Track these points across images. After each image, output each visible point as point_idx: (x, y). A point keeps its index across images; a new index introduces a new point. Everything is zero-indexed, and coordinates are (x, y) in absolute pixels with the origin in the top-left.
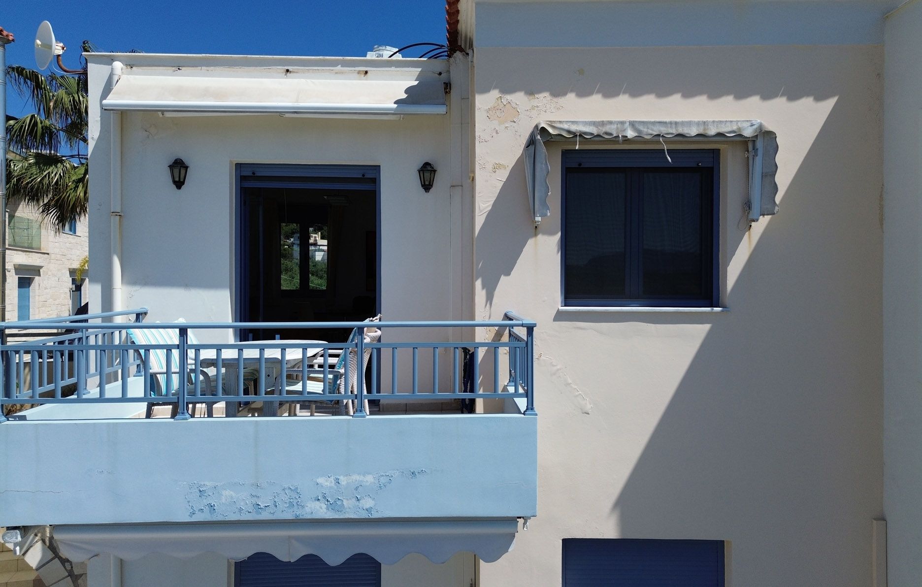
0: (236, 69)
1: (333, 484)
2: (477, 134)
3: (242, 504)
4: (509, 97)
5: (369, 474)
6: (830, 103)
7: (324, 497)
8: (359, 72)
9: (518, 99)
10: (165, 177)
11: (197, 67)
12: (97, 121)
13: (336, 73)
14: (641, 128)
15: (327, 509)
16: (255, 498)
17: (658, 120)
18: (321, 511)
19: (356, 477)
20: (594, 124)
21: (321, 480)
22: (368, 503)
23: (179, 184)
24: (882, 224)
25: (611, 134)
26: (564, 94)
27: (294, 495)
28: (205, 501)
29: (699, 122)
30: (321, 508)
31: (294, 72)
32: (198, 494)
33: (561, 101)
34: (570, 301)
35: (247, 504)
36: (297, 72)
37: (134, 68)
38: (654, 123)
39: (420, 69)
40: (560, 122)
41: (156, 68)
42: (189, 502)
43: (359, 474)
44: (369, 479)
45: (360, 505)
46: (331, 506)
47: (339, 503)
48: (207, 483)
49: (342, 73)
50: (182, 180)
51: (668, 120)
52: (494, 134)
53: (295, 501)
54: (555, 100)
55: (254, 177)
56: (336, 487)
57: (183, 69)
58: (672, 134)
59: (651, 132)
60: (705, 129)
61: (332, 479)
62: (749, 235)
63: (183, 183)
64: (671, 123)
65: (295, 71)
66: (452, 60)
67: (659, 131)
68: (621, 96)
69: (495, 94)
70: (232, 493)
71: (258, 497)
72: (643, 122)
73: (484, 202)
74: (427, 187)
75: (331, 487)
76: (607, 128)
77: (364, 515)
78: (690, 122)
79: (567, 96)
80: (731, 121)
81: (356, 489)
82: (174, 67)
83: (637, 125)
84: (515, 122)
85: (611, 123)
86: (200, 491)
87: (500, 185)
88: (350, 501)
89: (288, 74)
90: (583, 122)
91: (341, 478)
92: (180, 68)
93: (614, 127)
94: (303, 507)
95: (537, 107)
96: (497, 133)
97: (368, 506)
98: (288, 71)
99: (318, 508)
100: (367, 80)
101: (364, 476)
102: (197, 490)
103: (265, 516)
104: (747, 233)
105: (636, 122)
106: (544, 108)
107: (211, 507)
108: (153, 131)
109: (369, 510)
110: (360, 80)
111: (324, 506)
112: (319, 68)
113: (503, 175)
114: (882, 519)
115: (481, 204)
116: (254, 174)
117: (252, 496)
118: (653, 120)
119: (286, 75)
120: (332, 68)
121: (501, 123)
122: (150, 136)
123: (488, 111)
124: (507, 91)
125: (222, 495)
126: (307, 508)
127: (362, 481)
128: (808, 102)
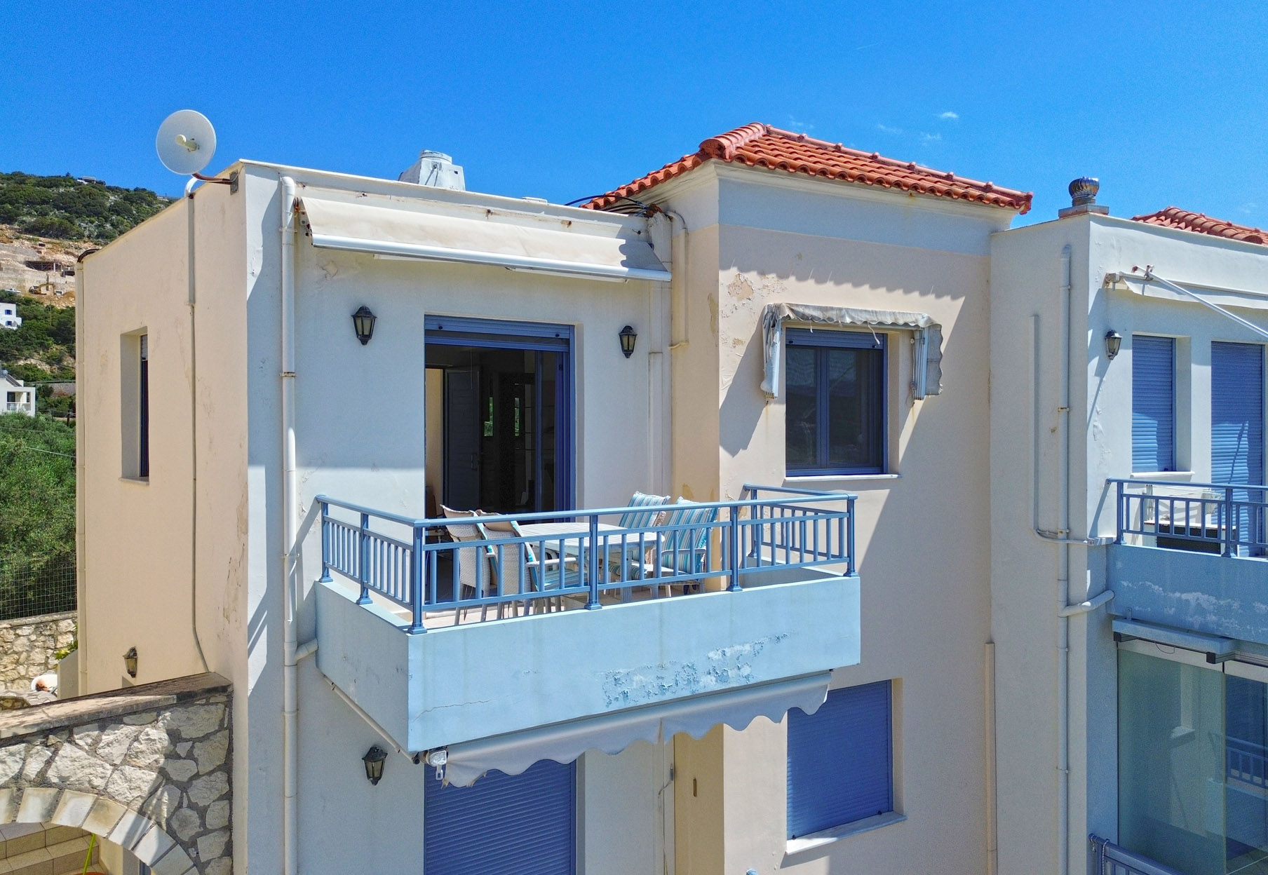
0: (432, 202)
1: (720, 657)
2: (720, 309)
3: (650, 687)
4: (746, 275)
5: (747, 643)
6: (962, 300)
7: (714, 670)
8: (563, 222)
9: (752, 276)
10: (346, 329)
11: (386, 195)
12: (258, 251)
13: (540, 220)
14: (853, 315)
15: (716, 681)
16: (660, 680)
17: (864, 309)
18: (709, 683)
19: (737, 648)
20: (821, 309)
21: (711, 654)
22: (746, 671)
23: (364, 338)
24: (989, 402)
25: (833, 320)
26: (788, 277)
27: (691, 671)
28: (619, 689)
30: (712, 681)
31: (495, 214)
32: (614, 683)
33: (785, 282)
35: (654, 687)
36: (498, 215)
37: (307, 188)
38: (861, 311)
39: (621, 226)
41: (335, 190)
42: (605, 692)
43: (740, 644)
44: (747, 647)
45: (741, 674)
46: (721, 678)
47: (725, 674)
48: (621, 671)
49: (545, 220)
50: (366, 333)
51: (870, 309)
52: (734, 309)
53: (692, 677)
54: (781, 281)
55: (440, 331)
56: (722, 659)
57: (368, 195)
58: (875, 321)
59: (860, 319)
60: (896, 319)
61: (719, 652)
62: (913, 411)
63: (369, 336)
64: (872, 312)
65: (497, 212)
66: (651, 220)
67: (866, 318)
68: (828, 283)
69: (734, 271)
70: (642, 677)
71: (662, 678)
72: (854, 310)
73: (726, 379)
74: (628, 352)
75: (719, 660)
76: (830, 314)
77: (743, 682)
78: (885, 312)
79: (790, 279)
80: (910, 314)
81: (738, 659)
82: (358, 191)
83: (850, 312)
84: (750, 299)
85: (832, 309)
86: (615, 679)
87: (738, 360)
88: (733, 671)
89: (490, 215)
90: (813, 306)
91: (726, 650)
92: (365, 194)
93: (834, 312)
94: (698, 682)
95: (767, 286)
96: (736, 309)
97: (746, 674)
98: (489, 211)
99: (709, 681)
100: (570, 232)
101: (743, 646)
102: (613, 679)
103: (668, 696)
104: (911, 409)
105: (850, 309)
106: (772, 289)
107: (625, 694)
108: (331, 269)
109: (747, 677)
110: (564, 231)
111: (714, 679)
112: (522, 212)
113: (741, 351)
114: (991, 642)
115: (724, 379)
116: (441, 328)
117: (658, 678)
118: (860, 309)
119: (487, 216)
120: (535, 214)
121: (740, 299)
122: (328, 275)
123: (729, 287)
124: (743, 269)
125: (633, 681)
126: (701, 683)
127: (742, 651)
128: (947, 298)
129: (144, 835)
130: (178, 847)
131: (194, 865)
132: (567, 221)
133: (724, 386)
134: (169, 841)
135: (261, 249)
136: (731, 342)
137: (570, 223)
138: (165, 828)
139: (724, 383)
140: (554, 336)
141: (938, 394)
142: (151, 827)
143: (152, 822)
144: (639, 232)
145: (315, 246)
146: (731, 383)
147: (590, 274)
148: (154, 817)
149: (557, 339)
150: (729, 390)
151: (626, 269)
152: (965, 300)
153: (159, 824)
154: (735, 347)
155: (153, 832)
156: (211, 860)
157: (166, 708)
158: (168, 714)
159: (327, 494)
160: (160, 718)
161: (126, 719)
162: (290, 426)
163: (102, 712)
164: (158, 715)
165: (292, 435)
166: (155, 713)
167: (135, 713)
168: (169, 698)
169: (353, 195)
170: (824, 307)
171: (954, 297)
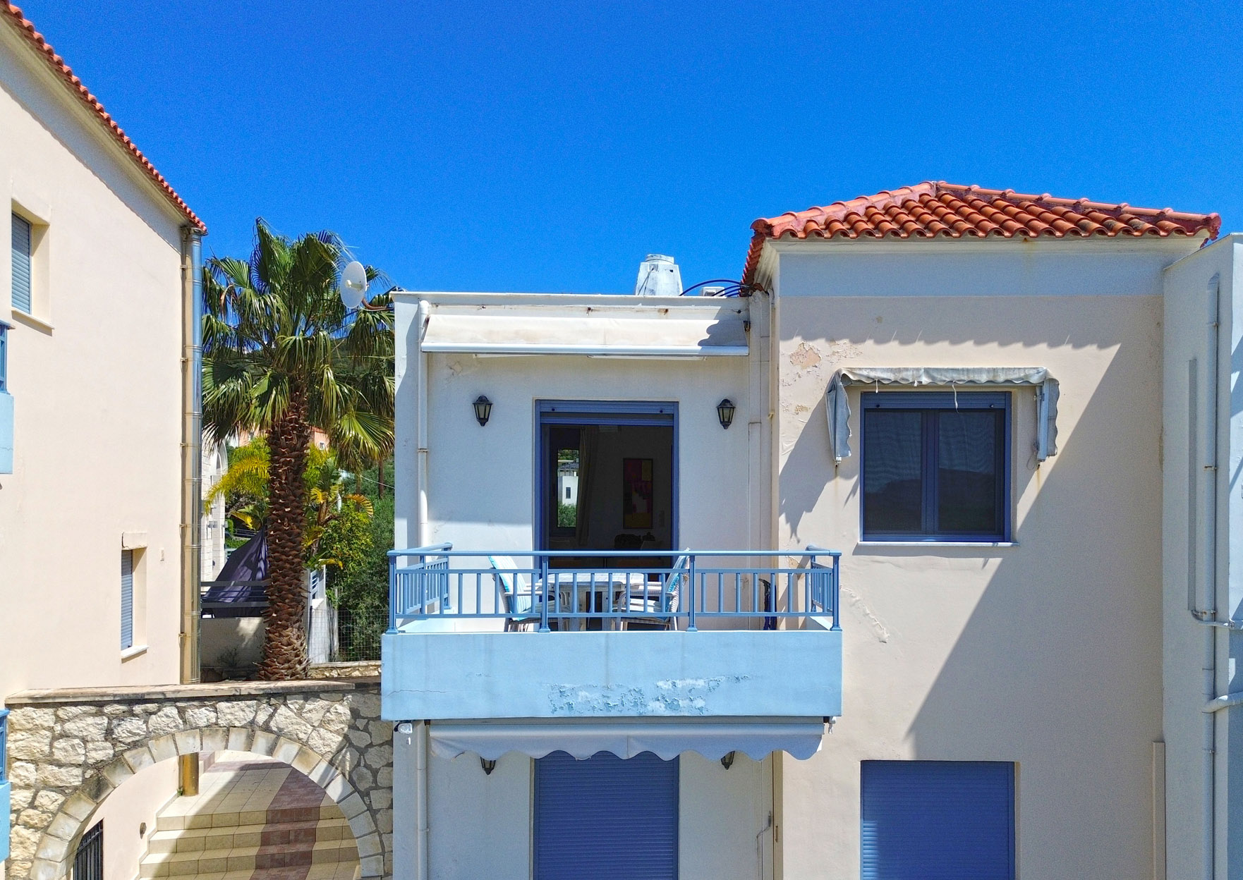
0: (539, 307)
1: (670, 687)
2: (781, 378)
3: (595, 703)
4: (811, 344)
5: (701, 678)
6: (1115, 349)
7: (664, 698)
8: (659, 311)
9: (820, 345)
10: (469, 414)
11: (503, 305)
12: (403, 359)
13: (637, 311)
14: (935, 375)
15: (666, 708)
16: (606, 698)
17: (951, 367)
18: (659, 709)
19: (689, 682)
20: (891, 370)
21: (660, 684)
22: (699, 703)
23: (483, 421)
25: (908, 380)
26: (863, 341)
27: (638, 696)
28: (564, 700)
29: (989, 369)
30: (660, 707)
31: (595, 310)
32: (559, 694)
33: (860, 347)
34: (869, 536)
35: (599, 703)
36: (598, 311)
37: (439, 307)
38: (947, 370)
39: (719, 307)
40: (860, 369)
41: (461, 306)
42: (551, 701)
43: (692, 679)
44: (701, 683)
45: (693, 705)
46: (669, 706)
47: (675, 703)
48: (566, 685)
49: (642, 311)
50: (485, 416)
51: (960, 367)
52: (797, 378)
53: (639, 701)
54: (855, 346)
55: (553, 413)
56: (673, 690)
57: (487, 307)
58: (964, 381)
59: (944, 378)
60: (994, 376)
61: (670, 683)
62: (1038, 474)
63: (487, 420)
64: (963, 370)
65: (597, 309)
67: (952, 377)
68: (917, 343)
69: (797, 340)
70: (586, 693)
71: (608, 697)
73: (786, 444)
74: (726, 423)
75: (668, 690)
76: (904, 375)
77: (696, 713)
78: (981, 369)
79: (866, 342)
81: (690, 691)
82: (479, 305)
83: (931, 372)
84: (816, 367)
85: (907, 369)
86: (561, 692)
87: (802, 426)
88: (684, 702)
89: (590, 312)
90: (881, 369)
91: (677, 682)
92: (485, 306)
93: (910, 373)
94: (646, 706)
95: (838, 352)
96: (799, 377)
97: (699, 706)
98: (589, 309)
99: (658, 707)
100: (667, 318)
101: (696, 680)
102: (558, 691)
103: (613, 713)
104: (1036, 472)
105: (930, 368)
106: (844, 355)
107: (570, 705)
108: (458, 368)
109: (700, 709)
110: (661, 318)
111: (663, 706)
112: (620, 306)
113: (805, 417)
114: (1161, 741)
115: (784, 444)
116: (553, 410)
117: (604, 696)
119: (588, 313)
120: (633, 306)
121: (803, 368)
122: (455, 373)
123: (791, 357)
124: (808, 337)
125: (578, 695)
126: (648, 707)
127: (695, 685)
128: (1092, 349)
129: (333, 780)
130: (356, 794)
131: (368, 810)
132: (663, 309)
133: (784, 452)
134: (350, 789)
135: (406, 357)
136: (793, 409)
137: (667, 311)
138: (348, 778)
139: (785, 448)
140: (658, 412)
142: (338, 775)
143: (338, 772)
144: (739, 312)
146: (793, 447)
148: (340, 768)
149: (661, 415)
150: (790, 456)
151: (700, 348)
152: (1120, 348)
153: (344, 775)
154: (797, 414)
155: (340, 778)
156: (380, 809)
157: (350, 692)
158: (350, 696)
160: (345, 698)
161: (321, 695)
162: (422, 489)
163: (304, 687)
164: (344, 696)
165: (423, 497)
166: (341, 695)
167: (327, 692)
168: (349, 685)
169: (474, 308)
170: (896, 369)
171: (1103, 345)
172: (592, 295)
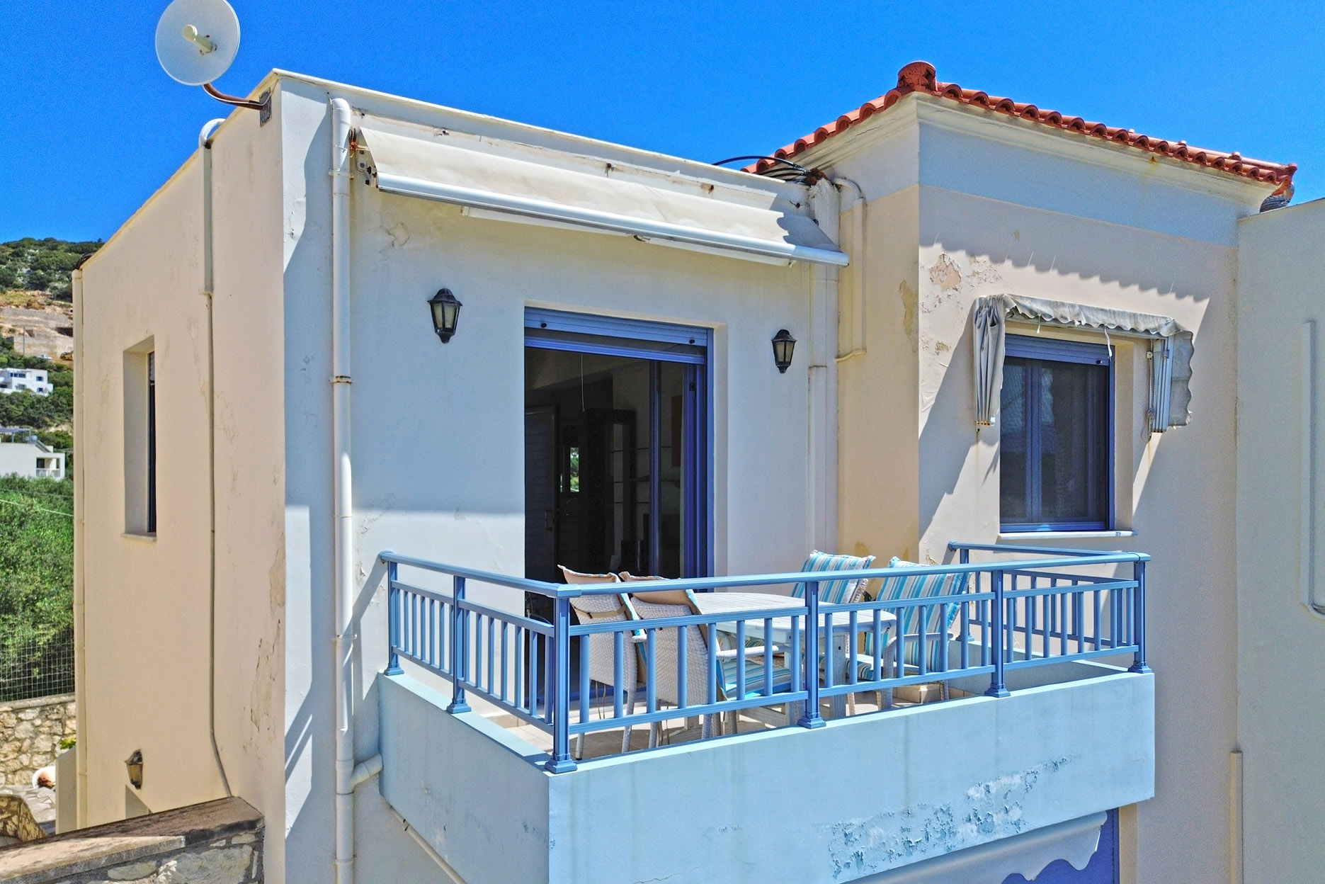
0: (535, 149)
1: (983, 795)
2: (920, 301)
3: (892, 844)
4: (952, 256)
5: (1017, 773)
6: (1205, 303)
7: (976, 815)
8: (703, 186)
9: (959, 258)
10: (422, 319)
11: (474, 134)
12: (299, 202)
13: (674, 182)
14: (1088, 314)
15: (979, 831)
16: (906, 833)
17: (1100, 307)
18: (971, 834)
19: (1005, 780)
20: (1050, 304)
21: (971, 792)
22: (1015, 814)
25: (1066, 319)
26: (1003, 261)
27: (946, 819)
28: (851, 849)
29: (1130, 313)
30: (972, 831)
31: (617, 170)
32: (843, 840)
33: (999, 268)
35: (897, 844)
36: (621, 171)
38: (1097, 310)
39: (775, 195)
41: (407, 123)
42: (833, 855)
43: (1007, 775)
44: (1017, 780)
45: (1009, 819)
46: (985, 827)
47: (989, 820)
48: (853, 821)
49: (681, 183)
50: (448, 325)
51: (1108, 308)
52: (937, 303)
53: (947, 827)
54: (994, 266)
55: (543, 331)
56: (986, 799)
57: (451, 133)
58: (1113, 325)
60: (1136, 324)
61: (982, 788)
62: (1149, 446)
63: (452, 331)
64: (1110, 312)
65: (620, 168)
66: (814, 189)
67: (1103, 320)
68: (1051, 271)
69: (937, 248)
70: (881, 830)
71: (908, 830)
72: (1088, 307)
73: (927, 397)
74: (784, 365)
75: (982, 799)
76: (1062, 311)
77: (1012, 831)
78: (1123, 313)
79: (1006, 263)
80: (1153, 316)
81: (1005, 797)
82: (436, 127)
83: (1085, 311)
84: (957, 290)
85: (1063, 304)
86: (846, 835)
87: (944, 371)
88: (999, 815)
89: (610, 171)
91: (991, 784)
92: (447, 131)
93: (1067, 309)
94: (955, 834)
95: (978, 273)
96: (940, 302)
97: (1015, 819)
98: (609, 166)
99: (969, 831)
100: (713, 198)
101: (1012, 777)
102: (842, 835)
103: (916, 856)
104: (1147, 445)
105: (1083, 306)
106: (984, 277)
107: (859, 856)
108: (401, 234)
109: (1017, 824)
110: (704, 196)
111: (975, 828)
112: (652, 170)
113: (946, 358)
114: (1238, 750)
115: (924, 397)
116: (544, 325)
117: (903, 830)
118: (1096, 306)
119: (607, 172)
120: (668, 173)
121: (945, 289)
122: (396, 244)
123: (932, 270)
124: (950, 247)
125: (870, 836)
126: (958, 835)
127: (1010, 785)
128: (1189, 300)
132: (708, 185)
133: (924, 406)
135: (303, 199)
136: (933, 346)
137: (712, 188)
139: (925, 401)
140: (688, 343)
141: (1185, 424)
144: (798, 205)
145: (382, 190)
146: (933, 402)
147: (746, 251)
149: (691, 348)
150: (930, 412)
151: (792, 247)
152: (1209, 303)
154: (938, 354)
157: (170, 855)
158: (173, 863)
159: (395, 551)
160: (162, 868)
161: (111, 873)
162: (344, 450)
163: (75, 865)
164: (159, 865)
165: (346, 462)
166: (154, 863)
167: (125, 863)
168: (174, 841)
169: (430, 131)
170: (1054, 302)
171: (1198, 299)
172: (615, 145)
